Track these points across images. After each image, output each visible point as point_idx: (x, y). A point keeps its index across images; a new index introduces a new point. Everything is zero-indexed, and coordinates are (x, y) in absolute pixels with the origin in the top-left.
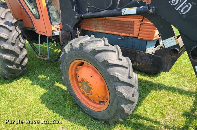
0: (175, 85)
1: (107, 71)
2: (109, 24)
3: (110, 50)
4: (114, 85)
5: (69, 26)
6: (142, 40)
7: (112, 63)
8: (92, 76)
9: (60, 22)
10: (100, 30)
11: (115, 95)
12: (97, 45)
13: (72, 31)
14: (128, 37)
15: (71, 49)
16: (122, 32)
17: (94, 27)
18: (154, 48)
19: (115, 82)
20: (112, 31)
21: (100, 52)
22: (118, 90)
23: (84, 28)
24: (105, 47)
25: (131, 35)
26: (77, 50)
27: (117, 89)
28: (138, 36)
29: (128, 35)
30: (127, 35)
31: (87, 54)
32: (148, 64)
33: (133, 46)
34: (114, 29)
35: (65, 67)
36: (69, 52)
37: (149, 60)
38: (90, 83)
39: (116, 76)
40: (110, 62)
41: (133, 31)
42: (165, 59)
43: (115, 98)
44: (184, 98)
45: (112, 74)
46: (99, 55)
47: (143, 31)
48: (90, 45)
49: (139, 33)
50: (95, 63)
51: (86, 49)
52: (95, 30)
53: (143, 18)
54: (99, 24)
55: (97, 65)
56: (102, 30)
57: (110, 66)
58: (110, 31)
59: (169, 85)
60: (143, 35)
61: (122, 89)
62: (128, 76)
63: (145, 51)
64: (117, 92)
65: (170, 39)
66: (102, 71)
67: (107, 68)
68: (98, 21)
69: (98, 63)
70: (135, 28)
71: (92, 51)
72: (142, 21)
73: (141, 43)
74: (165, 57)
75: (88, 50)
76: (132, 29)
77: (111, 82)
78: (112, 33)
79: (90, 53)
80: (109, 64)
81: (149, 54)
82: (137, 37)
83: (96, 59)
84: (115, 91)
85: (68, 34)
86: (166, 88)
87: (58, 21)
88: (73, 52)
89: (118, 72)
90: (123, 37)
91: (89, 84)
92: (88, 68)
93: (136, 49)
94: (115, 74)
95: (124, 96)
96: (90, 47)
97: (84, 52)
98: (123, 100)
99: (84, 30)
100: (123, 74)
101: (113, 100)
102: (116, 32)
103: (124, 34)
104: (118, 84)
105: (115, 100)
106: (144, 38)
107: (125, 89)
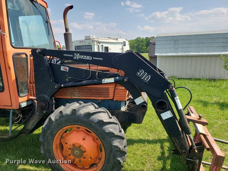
0: (142, 137)
1: (102, 130)
2: (86, 91)
3: (102, 112)
4: (110, 141)
5: (45, 96)
6: (117, 101)
7: (106, 121)
8: (84, 139)
9: (27, 93)
10: (76, 96)
11: (111, 151)
12: (89, 109)
13: (49, 101)
14: (104, 100)
15: (60, 116)
16: (99, 97)
17: (70, 95)
18: (125, 107)
19: (111, 137)
20: (89, 97)
21: (94, 114)
22: (114, 145)
23: (57, 97)
24: (96, 109)
25: (107, 98)
26: (68, 117)
27: (113, 143)
28: (113, 98)
29: (105, 98)
30: (103, 98)
31: (81, 118)
32: (124, 120)
33: (110, 107)
34: (91, 94)
35: (49, 138)
36: (56, 120)
37: (125, 117)
38: (84, 146)
39: (111, 132)
40: (105, 121)
41: (109, 95)
42: (138, 113)
43: (111, 153)
44: (153, 146)
45: (107, 131)
46: (93, 117)
47: (118, 94)
48: (82, 109)
49: (114, 96)
50: (90, 124)
51: (79, 114)
52: (71, 98)
53: (115, 85)
54: (75, 91)
55: (92, 126)
56: (79, 97)
57: (105, 124)
58: (87, 97)
59: (137, 138)
60: (117, 97)
61: (116, 143)
62: (119, 130)
63: (120, 110)
64: (113, 147)
65: (139, 98)
66: (97, 131)
67: (102, 127)
68: (74, 89)
69: (93, 124)
70: (111, 93)
71: (87, 114)
72: (115, 87)
73: (116, 104)
74: (137, 112)
75: (81, 114)
76: (108, 94)
77: (107, 138)
78: (90, 98)
79: (84, 116)
80: (104, 122)
81: (124, 112)
82: (113, 100)
83: (91, 121)
84: (112, 145)
85: (43, 104)
86: (136, 142)
87: (26, 93)
88: (63, 119)
89: (111, 128)
90: (100, 101)
91: (81, 148)
92: (78, 132)
93: (112, 110)
94: (109, 130)
95: (120, 148)
96: (83, 112)
97: (77, 116)
98: (119, 153)
99: (58, 98)
100: (115, 129)
101: (110, 156)
102: (92, 97)
103: (101, 98)
104: (113, 138)
105: (111, 155)
106: (119, 100)
107: (119, 142)
